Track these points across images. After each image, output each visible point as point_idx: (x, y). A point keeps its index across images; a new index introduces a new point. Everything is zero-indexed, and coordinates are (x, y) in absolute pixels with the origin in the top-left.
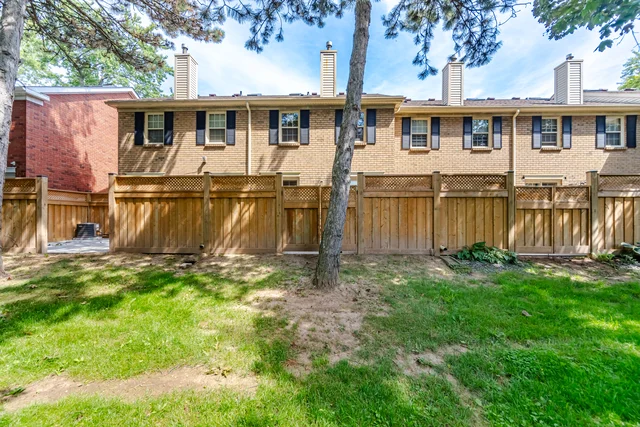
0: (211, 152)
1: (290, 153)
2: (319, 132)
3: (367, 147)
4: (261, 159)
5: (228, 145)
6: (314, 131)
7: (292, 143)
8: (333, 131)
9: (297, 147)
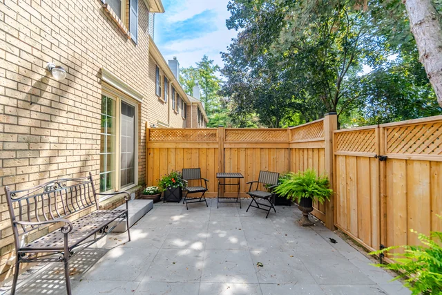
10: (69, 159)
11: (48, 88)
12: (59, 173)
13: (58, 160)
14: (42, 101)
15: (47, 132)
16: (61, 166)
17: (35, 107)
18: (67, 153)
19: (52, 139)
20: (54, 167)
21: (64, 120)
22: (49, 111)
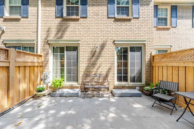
0: (9, 24)
1: (72, 24)
2: (95, 8)
3: (133, 21)
4: (48, 31)
5: (23, 17)
6: (91, 8)
7: (74, 17)
8: (106, 8)
9: (78, 20)
10: (102, 69)
11: (96, 52)
12: (99, 72)
13: (100, 69)
14: (95, 56)
15: (96, 63)
16: (100, 71)
17: (94, 57)
18: (102, 67)
19: (98, 64)
20: (98, 71)
21: (101, 59)
22: (97, 58)
